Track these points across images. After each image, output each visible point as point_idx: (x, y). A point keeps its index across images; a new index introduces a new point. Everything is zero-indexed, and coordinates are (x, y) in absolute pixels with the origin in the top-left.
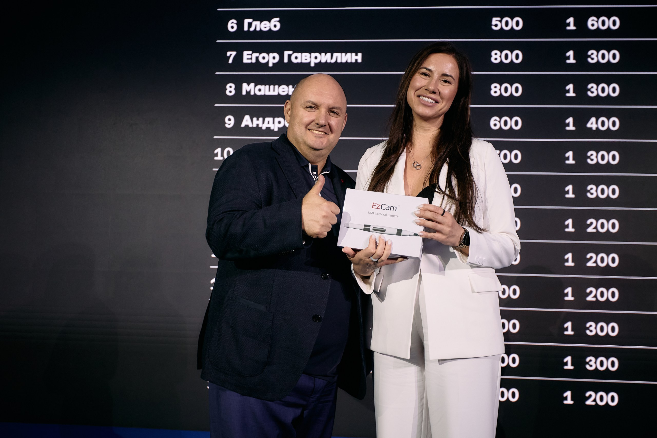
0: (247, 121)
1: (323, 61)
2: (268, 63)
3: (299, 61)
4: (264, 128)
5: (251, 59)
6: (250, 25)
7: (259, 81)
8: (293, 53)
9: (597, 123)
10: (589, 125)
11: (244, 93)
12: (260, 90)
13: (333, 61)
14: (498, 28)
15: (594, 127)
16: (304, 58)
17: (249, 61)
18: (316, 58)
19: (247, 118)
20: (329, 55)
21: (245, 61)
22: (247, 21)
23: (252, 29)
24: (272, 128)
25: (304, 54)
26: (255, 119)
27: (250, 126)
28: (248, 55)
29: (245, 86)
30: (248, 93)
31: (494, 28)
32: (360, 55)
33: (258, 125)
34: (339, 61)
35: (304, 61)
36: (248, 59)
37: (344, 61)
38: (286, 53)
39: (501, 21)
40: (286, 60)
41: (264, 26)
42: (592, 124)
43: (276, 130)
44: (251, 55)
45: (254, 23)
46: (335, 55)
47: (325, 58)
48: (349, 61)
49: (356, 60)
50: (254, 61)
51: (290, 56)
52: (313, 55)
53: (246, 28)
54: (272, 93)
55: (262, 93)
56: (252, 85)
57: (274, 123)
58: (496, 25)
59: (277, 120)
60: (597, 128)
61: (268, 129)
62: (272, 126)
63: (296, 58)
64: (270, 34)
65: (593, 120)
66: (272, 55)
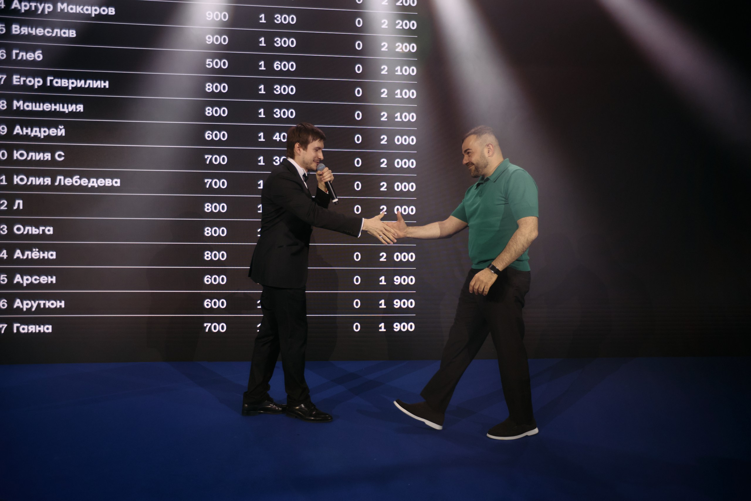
0: (18, 130)
1: (79, 86)
2: (34, 85)
3: (59, 85)
4: (32, 135)
5: (20, 82)
6: (17, 55)
7: (26, 99)
8: (54, 79)
9: (280, 137)
10: (274, 138)
11: (15, 108)
12: (28, 106)
13: (87, 86)
14: (211, 66)
15: (278, 139)
16: (63, 83)
17: (18, 83)
18: (73, 83)
19: (18, 127)
20: (83, 82)
21: (15, 83)
22: (14, 52)
23: (19, 58)
24: (39, 136)
25: (63, 80)
26: (24, 129)
27: (21, 133)
28: (16, 78)
29: (15, 102)
30: (18, 108)
31: (207, 66)
32: (107, 82)
33: (27, 133)
34: (91, 86)
35: (63, 85)
36: (17, 82)
37: (95, 86)
38: (49, 78)
39: (212, 62)
40: (48, 84)
41: (30, 56)
42: (276, 137)
43: (42, 137)
44: (20, 78)
45: (21, 54)
46: (88, 82)
47: (81, 83)
48: (99, 87)
49: (105, 86)
50: (22, 83)
51: (51, 81)
52: (71, 81)
53: (14, 57)
54: (38, 109)
55: (30, 108)
56: (21, 102)
57: (40, 132)
58: (209, 65)
59: (42, 130)
60: (280, 140)
61: (35, 136)
62: (38, 134)
63: (57, 82)
64: (34, 62)
65: (277, 134)
66: (36, 80)
